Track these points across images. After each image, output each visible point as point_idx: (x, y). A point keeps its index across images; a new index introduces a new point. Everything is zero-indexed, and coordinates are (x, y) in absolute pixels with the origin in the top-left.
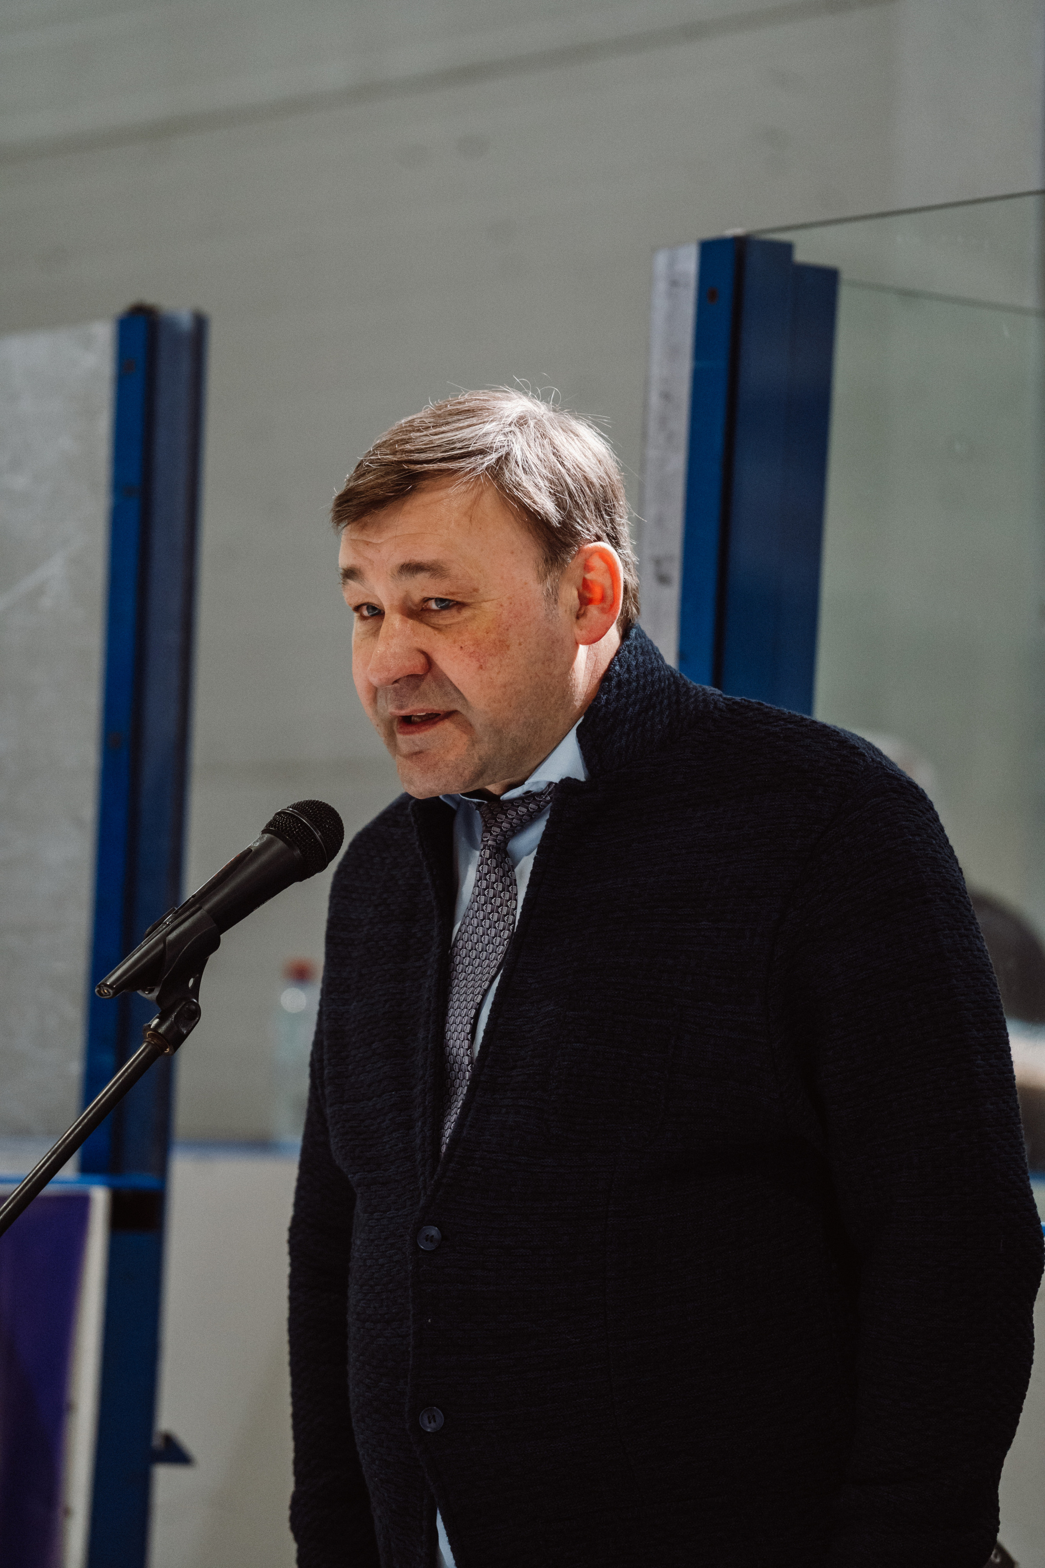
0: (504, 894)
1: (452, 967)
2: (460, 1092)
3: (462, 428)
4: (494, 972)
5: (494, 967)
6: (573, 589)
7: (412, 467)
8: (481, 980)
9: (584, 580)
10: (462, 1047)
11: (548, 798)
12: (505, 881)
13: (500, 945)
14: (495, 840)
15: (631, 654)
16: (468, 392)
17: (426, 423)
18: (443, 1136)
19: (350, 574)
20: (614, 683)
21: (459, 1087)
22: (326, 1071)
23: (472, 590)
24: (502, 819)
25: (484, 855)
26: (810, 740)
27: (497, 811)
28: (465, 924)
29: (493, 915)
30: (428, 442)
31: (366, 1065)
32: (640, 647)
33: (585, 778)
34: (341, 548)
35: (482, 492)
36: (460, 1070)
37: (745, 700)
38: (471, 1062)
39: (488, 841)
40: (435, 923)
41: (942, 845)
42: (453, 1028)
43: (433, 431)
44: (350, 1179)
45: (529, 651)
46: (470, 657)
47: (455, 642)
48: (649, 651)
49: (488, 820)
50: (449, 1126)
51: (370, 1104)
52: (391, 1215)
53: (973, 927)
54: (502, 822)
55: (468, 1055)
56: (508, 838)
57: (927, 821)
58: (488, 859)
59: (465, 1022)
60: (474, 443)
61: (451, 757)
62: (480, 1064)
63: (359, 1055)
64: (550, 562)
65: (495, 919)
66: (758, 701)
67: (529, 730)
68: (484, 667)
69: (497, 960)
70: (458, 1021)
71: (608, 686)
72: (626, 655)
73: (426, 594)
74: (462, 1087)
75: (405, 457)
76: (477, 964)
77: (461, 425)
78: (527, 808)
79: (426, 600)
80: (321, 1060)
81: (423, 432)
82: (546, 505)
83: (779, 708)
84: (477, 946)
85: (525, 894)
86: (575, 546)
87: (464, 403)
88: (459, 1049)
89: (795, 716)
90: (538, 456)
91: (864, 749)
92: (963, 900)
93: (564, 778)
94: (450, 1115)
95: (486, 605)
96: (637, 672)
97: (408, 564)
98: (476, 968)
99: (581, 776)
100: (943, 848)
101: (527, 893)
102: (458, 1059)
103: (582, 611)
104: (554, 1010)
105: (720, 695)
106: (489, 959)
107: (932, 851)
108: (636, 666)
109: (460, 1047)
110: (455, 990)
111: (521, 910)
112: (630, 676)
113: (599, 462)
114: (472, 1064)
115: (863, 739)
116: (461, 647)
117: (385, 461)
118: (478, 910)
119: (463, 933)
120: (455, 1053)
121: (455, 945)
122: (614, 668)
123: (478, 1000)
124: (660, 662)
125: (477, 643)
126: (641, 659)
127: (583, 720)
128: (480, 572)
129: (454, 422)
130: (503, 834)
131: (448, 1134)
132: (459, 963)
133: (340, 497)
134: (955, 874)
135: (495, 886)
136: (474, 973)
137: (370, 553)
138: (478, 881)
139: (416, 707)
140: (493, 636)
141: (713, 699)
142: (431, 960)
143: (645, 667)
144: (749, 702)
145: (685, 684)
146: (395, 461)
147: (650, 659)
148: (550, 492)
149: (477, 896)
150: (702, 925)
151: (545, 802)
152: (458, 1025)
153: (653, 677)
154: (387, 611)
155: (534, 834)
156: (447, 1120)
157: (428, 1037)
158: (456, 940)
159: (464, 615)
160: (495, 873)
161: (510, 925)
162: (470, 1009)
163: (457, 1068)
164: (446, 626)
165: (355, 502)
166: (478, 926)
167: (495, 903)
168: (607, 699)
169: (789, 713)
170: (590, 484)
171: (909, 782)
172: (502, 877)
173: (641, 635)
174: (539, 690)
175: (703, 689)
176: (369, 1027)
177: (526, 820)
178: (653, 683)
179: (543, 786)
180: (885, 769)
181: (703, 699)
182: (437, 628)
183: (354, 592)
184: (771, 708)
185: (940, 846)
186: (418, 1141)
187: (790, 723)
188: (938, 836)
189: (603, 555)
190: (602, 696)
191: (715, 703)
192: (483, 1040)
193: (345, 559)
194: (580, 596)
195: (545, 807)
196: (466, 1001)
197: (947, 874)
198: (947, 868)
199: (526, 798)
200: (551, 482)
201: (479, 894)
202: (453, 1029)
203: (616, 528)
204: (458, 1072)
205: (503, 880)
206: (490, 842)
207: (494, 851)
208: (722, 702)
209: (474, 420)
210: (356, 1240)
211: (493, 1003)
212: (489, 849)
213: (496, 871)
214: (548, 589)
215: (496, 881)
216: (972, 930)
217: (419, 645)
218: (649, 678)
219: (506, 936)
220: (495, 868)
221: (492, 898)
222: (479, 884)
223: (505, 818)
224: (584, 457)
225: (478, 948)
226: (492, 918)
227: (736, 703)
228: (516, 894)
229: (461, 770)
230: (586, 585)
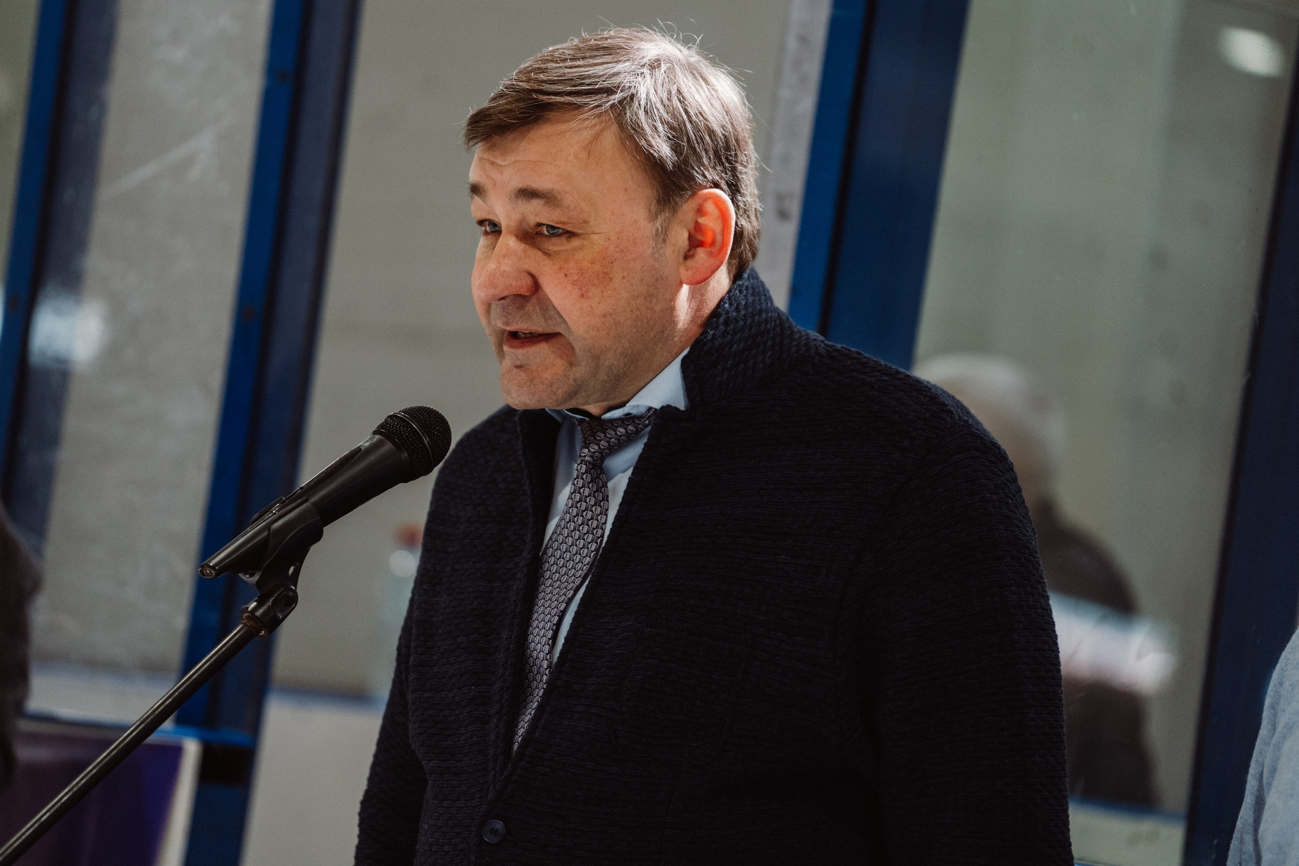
0: (596, 508)
1: (540, 573)
2: (536, 694)
3: (596, 65)
4: (579, 582)
5: (580, 577)
6: (684, 230)
7: (541, 97)
8: (566, 589)
9: (697, 222)
10: (543, 652)
11: (647, 422)
12: (598, 497)
13: (586, 556)
14: (592, 457)
15: (742, 294)
16: (616, 28)
17: (565, 55)
18: (515, 735)
19: (476, 189)
20: (722, 319)
21: (536, 688)
22: (412, 659)
23: (581, 222)
24: (600, 437)
25: (580, 469)
26: (903, 393)
27: (597, 429)
28: (556, 533)
29: (583, 527)
30: (562, 74)
31: (450, 658)
32: (752, 288)
33: (685, 407)
34: (473, 163)
35: (602, 130)
36: (538, 673)
37: (845, 348)
38: (549, 667)
39: (585, 456)
40: (530, 529)
41: (1018, 505)
42: (536, 631)
43: (569, 63)
44: (425, 765)
45: (632, 285)
46: (573, 285)
47: (560, 269)
48: (760, 292)
49: (588, 437)
50: (522, 725)
51: (451, 695)
52: (461, 805)
53: (1040, 586)
54: (601, 440)
55: (547, 660)
56: (605, 456)
57: (1005, 481)
58: (584, 474)
59: (548, 627)
60: (603, 81)
61: (547, 375)
62: (557, 670)
63: (444, 647)
64: (662, 203)
65: (585, 531)
66: (857, 350)
67: (626, 360)
68: (585, 295)
69: (582, 570)
70: (541, 625)
71: (716, 322)
72: (736, 294)
73: (539, 220)
74: (538, 689)
75: (536, 87)
76: (563, 572)
77: (596, 61)
78: (626, 429)
79: (539, 225)
80: (408, 647)
81: (559, 63)
82: (663, 149)
83: (876, 359)
84: (565, 555)
85: (617, 511)
86: (689, 190)
87: (607, 39)
88: (539, 652)
89: (891, 368)
90: (662, 101)
91: (953, 406)
92: (1032, 559)
93: (665, 405)
94: (525, 715)
95: (595, 237)
96: (746, 312)
97: (525, 190)
98: (563, 576)
99: (681, 404)
100: (1018, 509)
101: (619, 511)
102: (538, 662)
103: (691, 253)
104: (633, 625)
105: (822, 341)
106: (575, 569)
107: (1008, 510)
108: (745, 305)
109: (540, 652)
110: (541, 595)
111: (611, 527)
112: (738, 314)
113: (726, 112)
114: (551, 668)
115: (953, 397)
116: (566, 275)
117: (517, 87)
118: (570, 521)
119: (554, 542)
120: (535, 656)
121: (545, 553)
122: (723, 306)
123: (562, 608)
124: (769, 304)
125: (581, 272)
126: (750, 299)
127: (689, 353)
128: (592, 205)
129: (591, 57)
130: (601, 451)
131: (521, 733)
132: (547, 570)
133: (473, 116)
134: (1027, 534)
135: (588, 500)
136: (560, 581)
137: (494, 174)
138: (572, 493)
139: (520, 325)
140: (597, 267)
141: (815, 345)
142: (522, 564)
143: (754, 307)
144: (849, 350)
145: (790, 327)
146: (527, 88)
147: (760, 300)
148: (668, 137)
149: (570, 508)
150: (781, 558)
151: (644, 425)
152: (541, 629)
153: (760, 317)
154: (504, 230)
155: (631, 455)
156: (521, 719)
157: (511, 638)
158: (547, 548)
159: (573, 244)
160: (589, 488)
161: (599, 538)
162: (553, 616)
163: (536, 670)
164: (555, 252)
165: (483, 124)
166: (568, 536)
167: (586, 516)
168: (714, 335)
169: (886, 365)
170: (711, 133)
171: (994, 442)
172: (595, 492)
173: (754, 276)
174: (639, 323)
175: (807, 334)
176: (456, 622)
177: (624, 441)
178: (759, 323)
179: (643, 410)
180: (971, 428)
181: (806, 343)
182: (547, 254)
183: (478, 208)
184: (869, 359)
185: (1016, 507)
186: (492, 737)
187: (886, 375)
188: (1015, 496)
189: (718, 202)
190: (709, 331)
191: (817, 349)
192: (563, 647)
193: (474, 175)
194: (690, 237)
195: (643, 430)
196: (550, 607)
197: (1020, 533)
198: (1020, 527)
199: (627, 419)
200: (672, 128)
201: (572, 506)
202: (536, 633)
203: (737, 176)
204: (536, 675)
205: (596, 495)
206: (587, 458)
207: (591, 467)
208: (824, 348)
209: (609, 58)
210: (423, 825)
211: (576, 613)
212: (586, 465)
213: (590, 485)
214: (658, 230)
215: (589, 495)
216: (1038, 588)
217: (527, 267)
218: (757, 319)
219: (593, 548)
220: (590, 483)
221: (584, 511)
222: (573, 496)
223: (604, 436)
224: (709, 105)
225: (566, 557)
226: (582, 530)
227: (836, 350)
228: (607, 510)
229: (555, 388)
230: (698, 227)
